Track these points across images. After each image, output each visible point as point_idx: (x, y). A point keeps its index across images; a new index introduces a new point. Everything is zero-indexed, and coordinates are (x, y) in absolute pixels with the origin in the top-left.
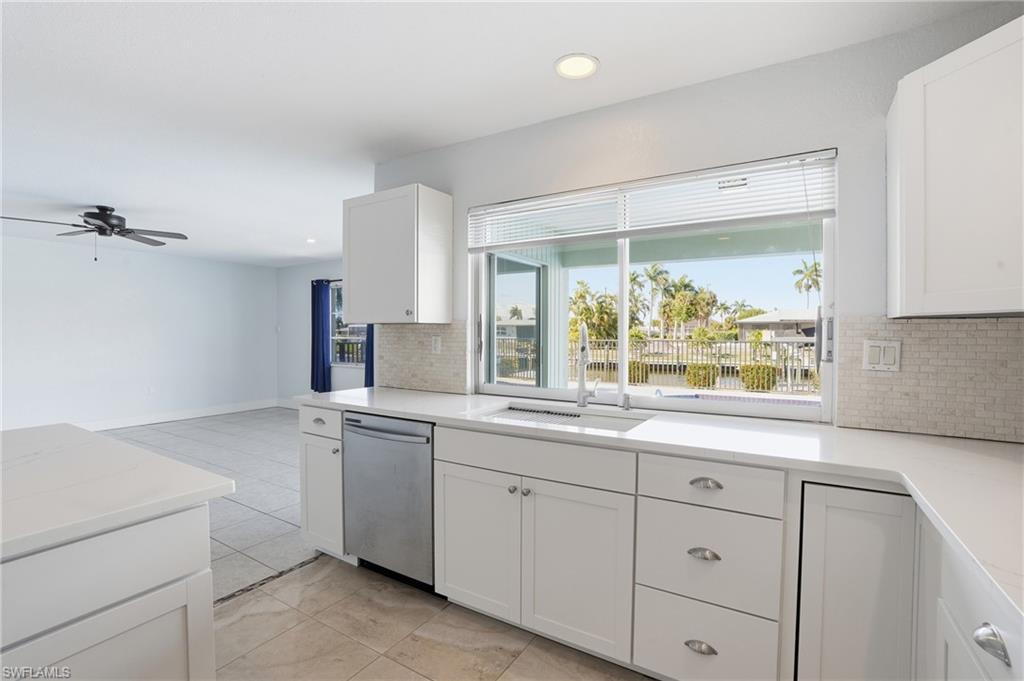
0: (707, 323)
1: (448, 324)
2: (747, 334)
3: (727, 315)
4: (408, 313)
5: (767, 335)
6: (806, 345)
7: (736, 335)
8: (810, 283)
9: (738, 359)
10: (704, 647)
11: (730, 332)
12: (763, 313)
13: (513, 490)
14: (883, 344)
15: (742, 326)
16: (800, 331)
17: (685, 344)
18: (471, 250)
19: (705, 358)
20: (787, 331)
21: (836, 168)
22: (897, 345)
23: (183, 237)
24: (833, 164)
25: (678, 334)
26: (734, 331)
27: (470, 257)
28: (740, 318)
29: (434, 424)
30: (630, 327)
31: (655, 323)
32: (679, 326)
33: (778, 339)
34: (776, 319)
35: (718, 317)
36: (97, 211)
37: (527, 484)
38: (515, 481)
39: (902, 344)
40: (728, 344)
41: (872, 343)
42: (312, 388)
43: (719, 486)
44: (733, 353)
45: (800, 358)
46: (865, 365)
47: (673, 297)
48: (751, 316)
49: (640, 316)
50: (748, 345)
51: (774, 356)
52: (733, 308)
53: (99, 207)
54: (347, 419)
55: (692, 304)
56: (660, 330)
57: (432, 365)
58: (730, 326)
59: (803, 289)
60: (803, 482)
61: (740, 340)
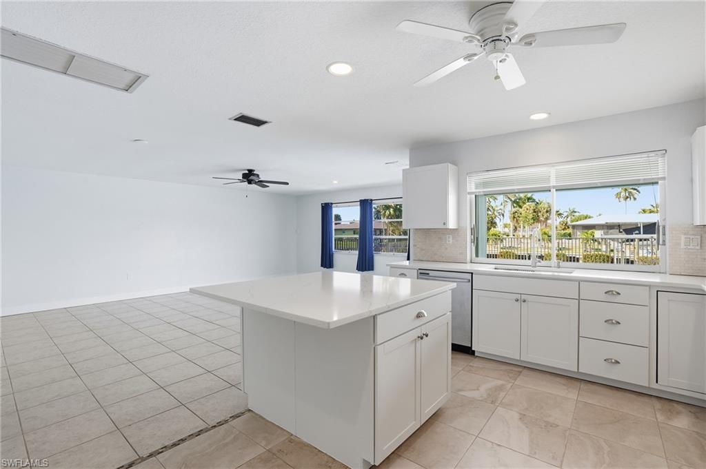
0: (546, 225)
1: (456, 229)
2: (579, 233)
3: (562, 220)
4: (444, 224)
5: (598, 234)
6: (627, 240)
7: (570, 234)
8: (627, 195)
9: (574, 251)
10: (613, 361)
11: (565, 232)
12: (590, 218)
13: (517, 300)
14: (691, 237)
15: (574, 227)
16: (621, 230)
17: (529, 241)
18: (469, 193)
19: (546, 250)
20: (611, 231)
21: (666, 158)
22: (699, 237)
23: (287, 184)
24: (664, 157)
25: (524, 234)
26: (568, 231)
27: (468, 196)
28: (572, 221)
29: (472, 273)
30: (489, 229)
31: (505, 226)
32: (524, 227)
33: (606, 237)
34: (603, 222)
35: (555, 221)
36: (247, 172)
37: (524, 297)
38: (518, 296)
39: (701, 237)
40: (564, 240)
41: (686, 236)
42: (322, 266)
43: (619, 294)
44: (567, 247)
45: (623, 250)
46: (683, 246)
47: (521, 207)
48: (581, 220)
49: (497, 220)
50: (581, 241)
51: (604, 248)
52: (565, 214)
53: (248, 170)
54: (421, 273)
55: (535, 212)
56: (510, 230)
57: (446, 249)
58: (563, 227)
59: (622, 199)
60: (657, 291)
61: (572, 237)
